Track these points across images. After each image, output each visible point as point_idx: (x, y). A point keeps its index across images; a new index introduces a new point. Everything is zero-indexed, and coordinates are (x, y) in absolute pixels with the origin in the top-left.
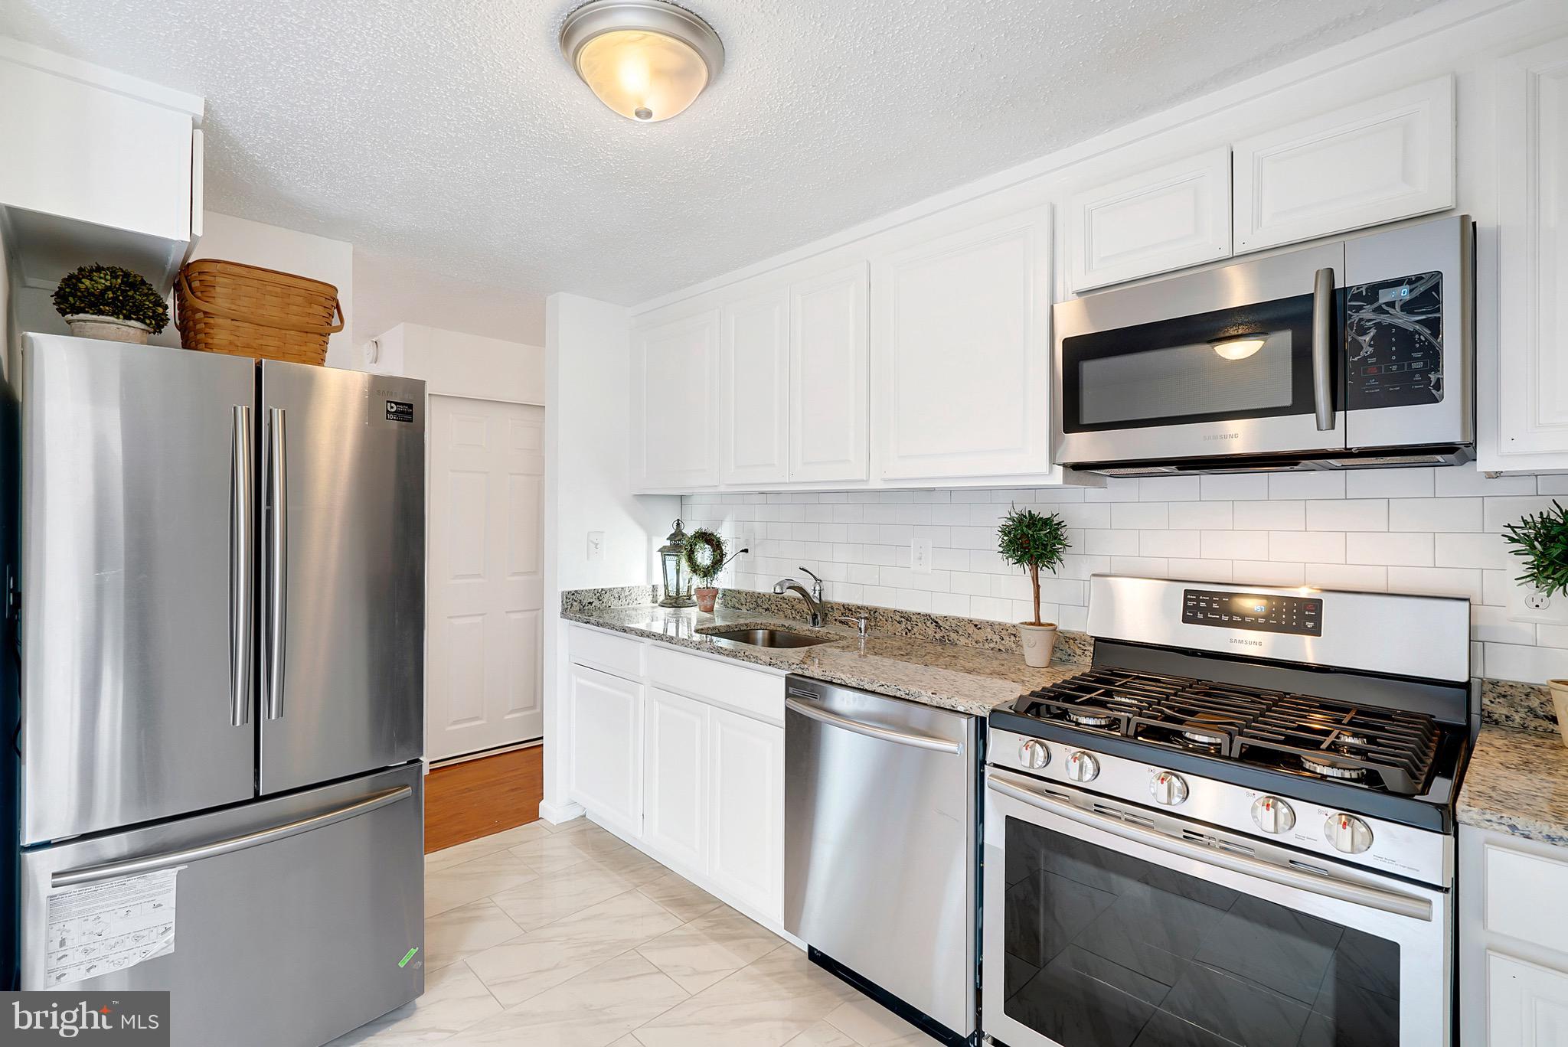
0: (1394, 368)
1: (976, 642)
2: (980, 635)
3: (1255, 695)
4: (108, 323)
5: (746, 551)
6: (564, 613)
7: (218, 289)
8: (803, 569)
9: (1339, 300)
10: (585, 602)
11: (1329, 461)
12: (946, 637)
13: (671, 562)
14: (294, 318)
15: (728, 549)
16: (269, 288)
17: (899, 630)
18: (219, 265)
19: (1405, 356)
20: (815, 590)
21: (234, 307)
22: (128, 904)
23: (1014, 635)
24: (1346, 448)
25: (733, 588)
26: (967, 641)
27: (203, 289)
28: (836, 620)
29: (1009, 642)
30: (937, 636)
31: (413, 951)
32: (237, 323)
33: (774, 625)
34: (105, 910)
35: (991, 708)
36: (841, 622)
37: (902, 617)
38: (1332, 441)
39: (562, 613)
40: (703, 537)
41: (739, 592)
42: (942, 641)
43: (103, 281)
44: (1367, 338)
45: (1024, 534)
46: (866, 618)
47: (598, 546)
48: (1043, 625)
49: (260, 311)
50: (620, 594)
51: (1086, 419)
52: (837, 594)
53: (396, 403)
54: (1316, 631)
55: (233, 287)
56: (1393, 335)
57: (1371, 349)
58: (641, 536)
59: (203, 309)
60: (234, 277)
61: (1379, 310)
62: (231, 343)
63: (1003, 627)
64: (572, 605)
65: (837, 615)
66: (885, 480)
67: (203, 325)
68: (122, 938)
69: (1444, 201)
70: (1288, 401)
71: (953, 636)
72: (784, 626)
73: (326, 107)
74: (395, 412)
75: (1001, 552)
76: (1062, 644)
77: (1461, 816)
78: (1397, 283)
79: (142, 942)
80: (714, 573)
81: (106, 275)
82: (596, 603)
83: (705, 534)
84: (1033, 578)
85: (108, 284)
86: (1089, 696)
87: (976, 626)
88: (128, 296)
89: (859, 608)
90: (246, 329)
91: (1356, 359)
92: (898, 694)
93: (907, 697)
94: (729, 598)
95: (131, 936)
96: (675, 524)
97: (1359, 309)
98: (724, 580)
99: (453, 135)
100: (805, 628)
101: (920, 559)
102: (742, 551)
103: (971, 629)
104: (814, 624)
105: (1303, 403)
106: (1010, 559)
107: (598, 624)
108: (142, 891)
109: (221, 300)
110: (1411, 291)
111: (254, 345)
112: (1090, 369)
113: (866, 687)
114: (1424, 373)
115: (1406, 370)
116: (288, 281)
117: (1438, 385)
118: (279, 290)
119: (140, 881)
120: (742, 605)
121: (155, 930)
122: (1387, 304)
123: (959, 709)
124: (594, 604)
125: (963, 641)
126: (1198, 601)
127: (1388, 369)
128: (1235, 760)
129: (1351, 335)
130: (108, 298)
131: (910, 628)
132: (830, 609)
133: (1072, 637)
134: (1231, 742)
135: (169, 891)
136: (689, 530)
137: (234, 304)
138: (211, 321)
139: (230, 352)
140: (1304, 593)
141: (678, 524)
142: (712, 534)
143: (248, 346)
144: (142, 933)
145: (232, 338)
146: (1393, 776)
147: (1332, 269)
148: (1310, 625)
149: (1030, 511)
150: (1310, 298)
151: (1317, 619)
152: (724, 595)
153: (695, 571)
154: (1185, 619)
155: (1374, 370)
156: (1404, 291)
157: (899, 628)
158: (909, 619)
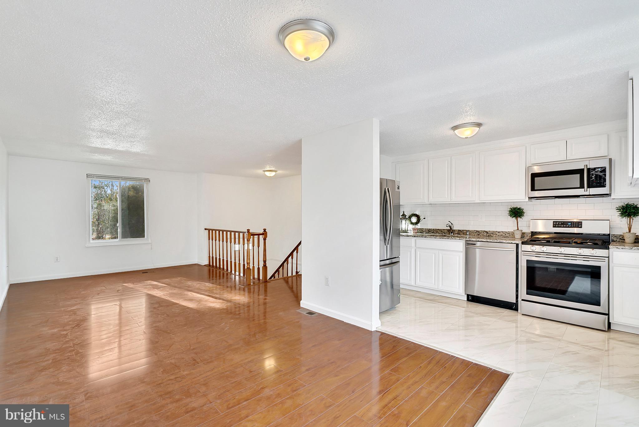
0: (598, 181)
1: (498, 236)
2: (500, 234)
5: (424, 218)
8: (449, 222)
9: (589, 170)
12: (490, 235)
19: (600, 180)
23: (509, 234)
24: (589, 194)
25: (423, 228)
30: (487, 235)
35: (518, 242)
36: (458, 234)
37: (476, 232)
38: (587, 193)
44: (594, 176)
45: (516, 211)
48: (519, 231)
51: (536, 189)
53: (398, 186)
56: (598, 176)
57: (594, 178)
61: (596, 172)
63: (506, 232)
65: (456, 232)
69: (606, 155)
70: (579, 186)
71: (492, 235)
74: (398, 188)
75: (509, 216)
76: (524, 234)
77: (610, 248)
80: (418, 224)
83: (414, 214)
84: (517, 220)
89: (463, 230)
91: (592, 180)
97: (592, 171)
98: (421, 226)
101: (481, 218)
103: (497, 233)
105: (582, 186)
106: (511, 217)
110: (601, 169)
112: (536, 179)
113: (488, 241)
114: (603, 183)
115: (600, 182)
117: (605, 185)
120: (424, 232)
123: (513, 243)
125: (494, 236)
126: (556, 223)
129: (591, 175)
131: (479, 234)
132: (454, 231)
133: (526, 232)
140: (578, 220)
141: (404, 212)
142: (416, 214)
147: (587, 165)
148: (580, 226)
149: (516, 207)
150: (583, 169)
152: (420, 230)
153: (411, 224)
154: (554, 227)
155: (595, 181)
156: (599, 169)
157: (476, 234)
158: (479, 232)
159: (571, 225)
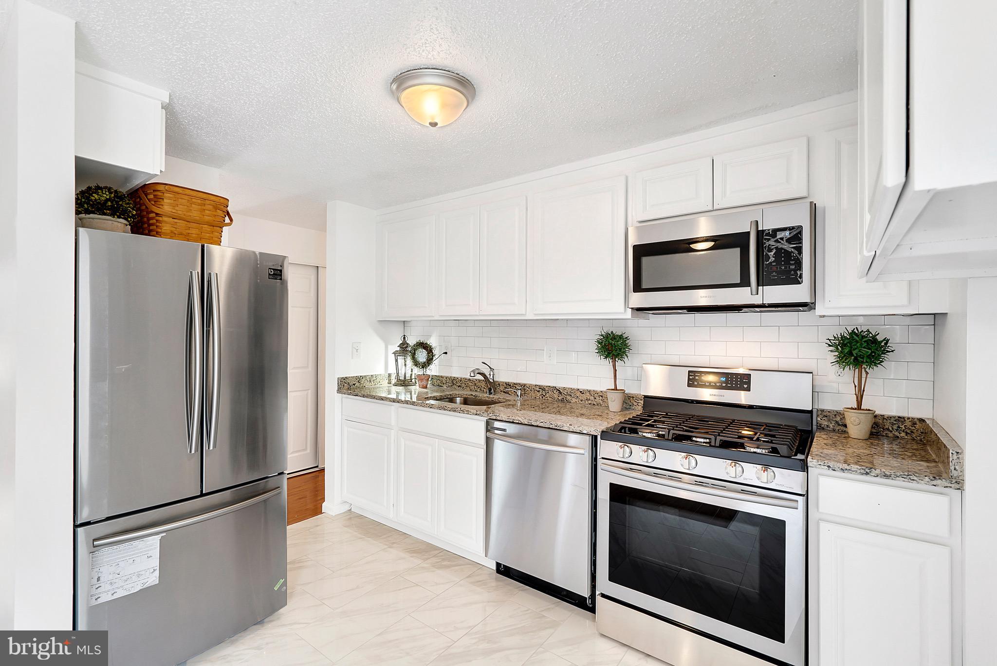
0: (783, 268)
1: (581, 401)
2: (584, 397)
3: (720, 420)
4: (107, 220)
5: (446, 353)
6: (339, 391)
7: (165, 200)
8: (484, 363)
9: (760, 234)
10: (351, 384)
11: (755, 309)
12: (565, 399)
13: (401, 360)
14: (207, 217)
15: (436, 352)
16: (194, 200)
17: (538, 395)
18: (166, 186)
19: (787, 263)
20: (490, 374)
21: (174, 211)
22: (134, 556)
23: (602, 396)
24: (763, 304)
25: (437, 374)
26: (576, 400)
27: (155, 200)
28: (501, 391)
29: (599, 400)
30: (560, 398)
31: (282, 581)
32: (175, 220)
33: (466, 395)
34: (122, 560)
35: (601, 431)
36: (504, 392)
37: (539, 388)
38: (757, 300)
39: (338, 390)
40: (421, 345)
41: (442, 377)
42: (562, 400)
43: (105, 196)
44: (772, 253)
45: (609, 344)
46: (520, 389)
47: (358, 351)
48: (618, 390)
49: (189, 214)
50: (371, 378)
51: (644, 286)
52: (502, 377)
53: (273, 269)
54: (748, 389)
55: (174, 199)
56: (783, 253)
57: (774, 259)
58: (383, 345)
59: (156, 212)
60: (174, 194)
61: (777, 241)
62: (172, 232)
63: (596, 392)
64: (344, 385)
65: (502, 388)
66: (535, 314)
67: (155, 221)
68: (131, 576)
69: (804, 194)
70: (739, 282)
71: (569, 398)
72: (471, 395)
73: (243, 102)
74: (273, 274)
75: (597, 353)
76: (628, 400)
77: (809, 464)
78: (784, 229)
79: (141, 578)
80: (428, 366)
81: (106, 192)
82: (357, 384)
83: (423, 343)
84: (613, 366)
85: (108, 197)
86: (647, 423)
87: (581, 392)
88: (119, 204)
89: (515, 384)
90: (181, 224)
91: (767, 263)
92: (551, 426)
93: (556, 428)
94: (435, 380)
95: (135, 574)
96: (402, 338)
97: (769, 240)
98: (433, 370)
99: (311, 120)
100: (485, 396)
101: (550, 357)
102: (444, 353)
103: (578, 394)
104: (490, 393)
105: (745, 282)
106: (602, 356)
107: (364, 396)
108: (141, 549)
109: (167, 206)
110: (790, 233)
111: (185, 233)
112: (645, 260)
113: (533, 424)
114: (795, 271)
115: (788, 269)
116: (205, 196)
117: (801, 277)
118: (199, 201)
119: (141, 542)
120: (444, 384)
121: (148, 571)
122: (781, 238)
123: (584, 432)
124: (356, 385)
125: (574, 400)
126: (695, 376)
127: (780, 268)
128: (717, 447)
129: (765, 251)
130: (108, 206)
131: (544, 394)
132: (498, 385)
133: (632, 396)
134: (715, 440)
135: (155, 548)
136: (412, 341)
137: (174, 209)
138: (160, 219)
139: (171, 238)
140: (741, 371)
141: (404, 338)
142: (426, 344)
143: (181, 234)
144: (141, 573)
145: (173, 229)
146: (783, 449)
147: (757, 221)
148: (745, 386)
149: (612, 332)
150: (748, 233)
151: (749, 383)
152: (432, 379)
153: (416, 365)
154: (689, 385)
155: (775, 268)
156: (787, 233)
157: (538, 394)
158: (544, 390)
159: (726, 382)
